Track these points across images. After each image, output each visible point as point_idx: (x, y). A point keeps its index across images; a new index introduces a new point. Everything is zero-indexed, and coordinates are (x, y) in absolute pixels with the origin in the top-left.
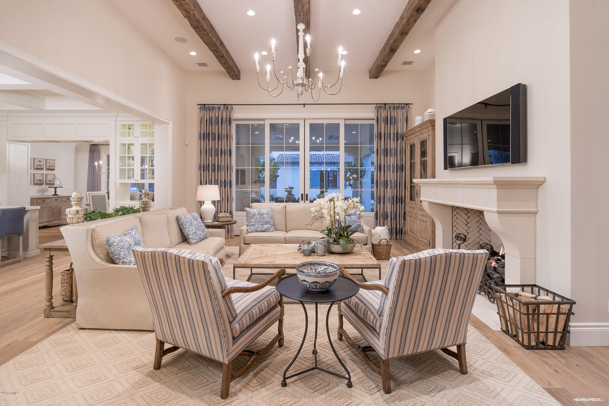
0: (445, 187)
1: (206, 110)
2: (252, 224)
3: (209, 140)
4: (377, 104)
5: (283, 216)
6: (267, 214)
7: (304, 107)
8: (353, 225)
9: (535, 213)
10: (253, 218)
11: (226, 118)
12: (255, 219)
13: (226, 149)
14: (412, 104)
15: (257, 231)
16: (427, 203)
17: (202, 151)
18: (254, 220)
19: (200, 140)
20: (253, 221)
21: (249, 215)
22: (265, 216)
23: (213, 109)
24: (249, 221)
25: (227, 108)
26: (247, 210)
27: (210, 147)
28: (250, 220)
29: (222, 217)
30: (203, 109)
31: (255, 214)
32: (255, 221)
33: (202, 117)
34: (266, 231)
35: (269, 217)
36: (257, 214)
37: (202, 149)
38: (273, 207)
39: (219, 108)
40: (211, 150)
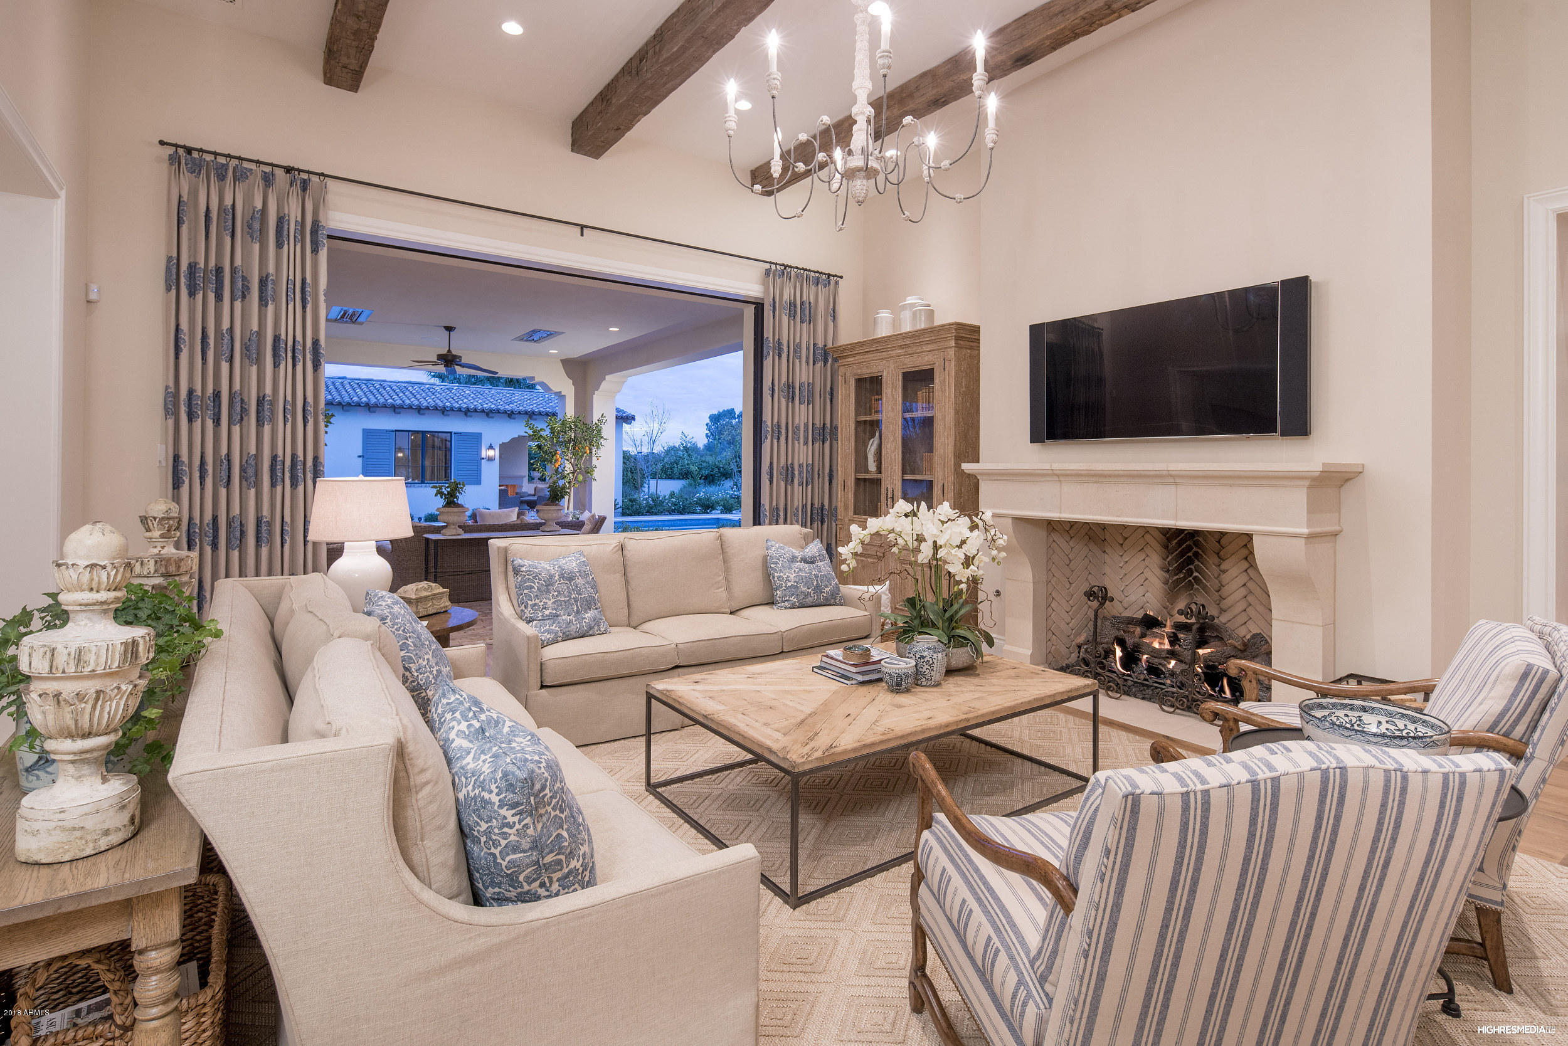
0: (1096, 482)
1: (203, 172)
2: (547, 612)
3: (219, 297)
4: (770, 263)
5: (619, 577)
6: (583, 574)
7: (582, 235)
8: (826, 586)
9: (1335, 535)
10: (548, 591)
11: (299, 219)
12: (556, 593)
13: (299, 338)
14: (841, 277)
15: (567, 637)
16: (1010, 521)
17: (185, 336)
18: (552, 601)
19: (174, 292)
20: (550, 603)
21: (534, 582)
22: (580, 581)
23: (240, 176)
24: (535, 604)
25: (305, 186)
26: (520, 566)
27: (226, 325)
28: (537, 601)
29: (421, 598)
30: (186, 164)
31: (551, 576)
32: (554, 603)
33: (185, 198)
34: (591, 633)
35: (587, 583)
36: (557, 577)
37: (184, 326)
38: (586, 550)
39: (268, 180)
40: (227, 337)
